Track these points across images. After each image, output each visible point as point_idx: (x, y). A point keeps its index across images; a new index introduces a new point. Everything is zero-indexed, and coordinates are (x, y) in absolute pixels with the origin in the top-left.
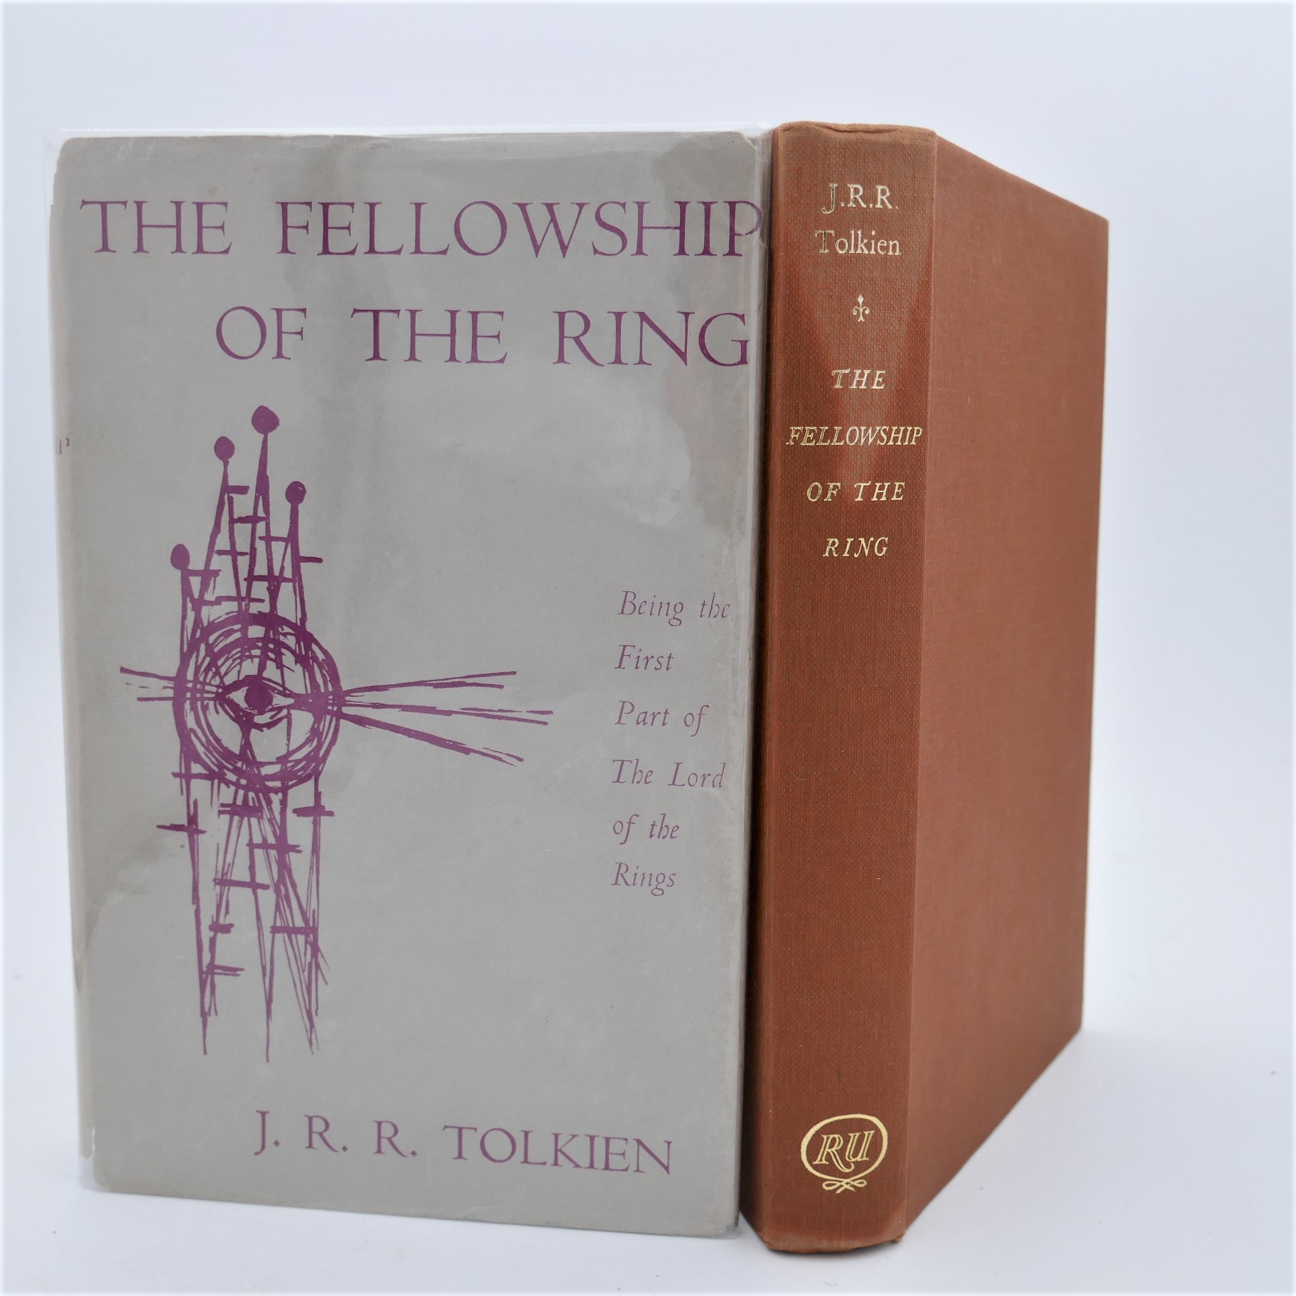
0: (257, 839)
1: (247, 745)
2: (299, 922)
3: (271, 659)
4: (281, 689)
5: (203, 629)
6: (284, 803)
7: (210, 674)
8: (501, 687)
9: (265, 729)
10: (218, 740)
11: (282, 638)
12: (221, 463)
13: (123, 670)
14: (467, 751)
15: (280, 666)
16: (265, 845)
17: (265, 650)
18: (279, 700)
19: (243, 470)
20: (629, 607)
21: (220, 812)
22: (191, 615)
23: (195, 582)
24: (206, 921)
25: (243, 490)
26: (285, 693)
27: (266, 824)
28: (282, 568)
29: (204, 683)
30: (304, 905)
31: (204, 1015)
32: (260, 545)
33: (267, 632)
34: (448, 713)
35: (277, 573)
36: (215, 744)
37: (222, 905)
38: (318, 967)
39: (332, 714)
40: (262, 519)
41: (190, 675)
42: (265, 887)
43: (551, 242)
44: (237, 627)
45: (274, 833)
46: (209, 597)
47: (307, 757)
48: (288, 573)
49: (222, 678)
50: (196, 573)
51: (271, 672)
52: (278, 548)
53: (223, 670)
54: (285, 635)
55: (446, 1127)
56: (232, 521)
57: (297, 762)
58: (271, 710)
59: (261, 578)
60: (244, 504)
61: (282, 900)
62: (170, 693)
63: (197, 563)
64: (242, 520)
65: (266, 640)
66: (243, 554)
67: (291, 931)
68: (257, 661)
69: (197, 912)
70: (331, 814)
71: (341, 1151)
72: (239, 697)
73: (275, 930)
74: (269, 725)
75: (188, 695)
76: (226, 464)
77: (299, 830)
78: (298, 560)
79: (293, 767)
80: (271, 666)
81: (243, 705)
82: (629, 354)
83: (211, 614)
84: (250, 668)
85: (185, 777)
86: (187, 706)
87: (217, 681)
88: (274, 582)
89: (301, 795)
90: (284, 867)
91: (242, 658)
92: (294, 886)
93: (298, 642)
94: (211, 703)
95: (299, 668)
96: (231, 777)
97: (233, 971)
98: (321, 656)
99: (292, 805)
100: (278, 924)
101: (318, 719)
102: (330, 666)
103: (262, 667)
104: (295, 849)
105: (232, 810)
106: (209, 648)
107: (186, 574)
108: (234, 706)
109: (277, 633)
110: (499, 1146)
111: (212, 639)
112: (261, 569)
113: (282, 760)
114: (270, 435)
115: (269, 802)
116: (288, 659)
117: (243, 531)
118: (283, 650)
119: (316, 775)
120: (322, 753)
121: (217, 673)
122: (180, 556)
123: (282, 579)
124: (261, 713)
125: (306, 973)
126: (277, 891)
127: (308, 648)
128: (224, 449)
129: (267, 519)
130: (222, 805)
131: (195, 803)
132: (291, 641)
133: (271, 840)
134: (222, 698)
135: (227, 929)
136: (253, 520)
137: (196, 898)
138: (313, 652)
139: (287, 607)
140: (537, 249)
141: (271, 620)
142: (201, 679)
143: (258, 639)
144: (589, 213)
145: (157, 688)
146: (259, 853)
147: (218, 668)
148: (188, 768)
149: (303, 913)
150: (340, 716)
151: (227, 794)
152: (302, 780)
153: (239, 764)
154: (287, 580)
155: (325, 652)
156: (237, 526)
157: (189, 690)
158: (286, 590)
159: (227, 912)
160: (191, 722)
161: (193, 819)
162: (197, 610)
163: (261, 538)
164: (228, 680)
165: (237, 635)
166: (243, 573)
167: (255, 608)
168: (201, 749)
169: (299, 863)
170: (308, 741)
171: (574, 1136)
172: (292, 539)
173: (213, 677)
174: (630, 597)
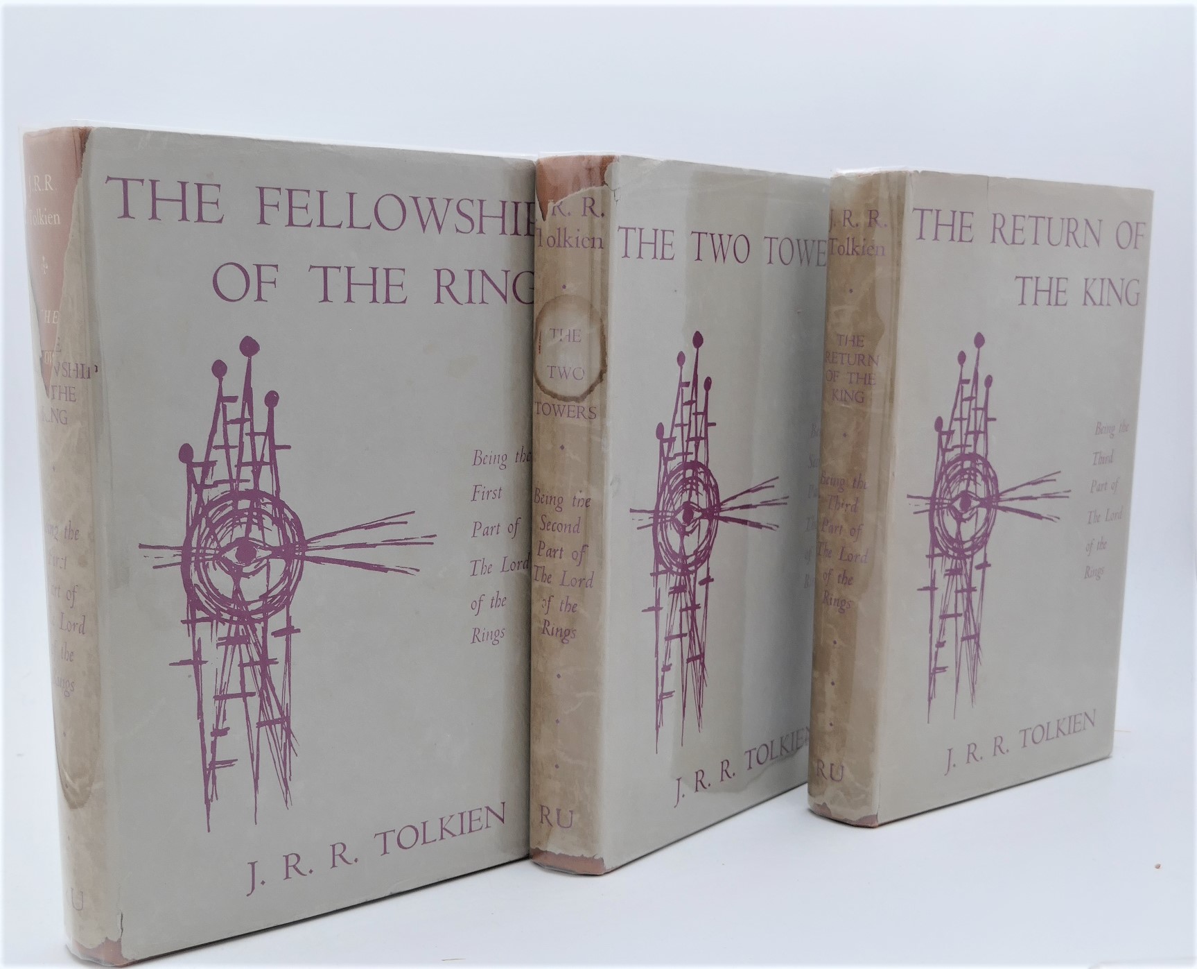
0: (246, 660)
1: (237, 591)
2: (277, 715)
3: (255, 524)
4: (262, 544)
5: (204, 508)
6: (265, 630)
7: (210, 541)
8: (406, 523)
9: (251, 576)
10: (216, 590)
11: (262, 507)
12: (217, 380)
13: (141, 546)
14: (385, 570)
15: (261, 528)
16: (252, 663)
17: (250, 517)
18: (261, 553)
19: (233, 385)
20: (478, 460)
21: (218, 645)
22: (195, 497)
23: (198, 472)
24: (208, 729)
25: (233, 399)
26: (265, 547)
27: (252, 647)
28: (263, 455)
29: (205, 548)
30: (280, 702)
31: (208, 802)
32: (247, 440)
33: (252, 504)
34: (374, 546)
35: (258, 459)
36: (213, 594)
37: (221, 715)
38: (291, 745)
39: (298, 557)
40: (248, 420)
41: (194, 544)
42: (252, 694)
43: (432, 224)
44: (229, 502)
45: (258, 653)
46: (208, 482)
47: (281, 593)
48: (267, 459)
49: (218, 542)
50: (199, 464)
51: (255, 533)
52: (259, 440)
53: (219, 537)
54: (265, 504)
55: (376, 835)
56: (226, 423)
57: (274, 597)
58: (255, 562)
59: (247, 464)
60: (234, 410)
61: (265, 700)
62: (179, 559)
63: (199, 457)
64: (233, 422)
65: (251, 509)
66: (234, 447)
67: (270, 723)
68: (244, 526)
69: (202, 725)
70: (298, 631)
71: (308, 874)
72: (231, 555)
73: (260, 725)
74: (254, 573)
75: (193, 559)
76: (221, 381)
77: (276, 648)
78: (273, 448)
79: (271, 601)
80: (255, 528)
81: (235, 560)
82: (476, 298)
83: (209, 495)
84: (239, 532)
85: (191, 622)
86: (192, 567)
87: (215, 545)
88: (256, 466)
89: (277, 621)
90: (265, 675)
91: (233, 526)
92: (273, 689)
93: (274, 509)
94: (211, 563)
95: (275, 528)
96: (226, 616)
97: (229, 763)
98: (290, 517)
99: (270, 629)
100: (262, 720)
101: (288, 563)
102: (297, 523)
103: (248, 530)
104: (274, 662)
105: (228, 641)
106: (209, 521)
107: (191, 466)
108: (228, 562)
109: (259, 504)
110: (408, 837)
111: (210, 514)
112: (247, 457)
113: (263, 597)
114: (253, 358)
115: (254, 630)
116: (267, 522)
117: (234, 430)
118: (263, 516)
119: (288, 603)
120: (291, 588)
121: (215, 539)
122: (186, 453)
123: (262, 463)
124: (247, 565)
125: (282, 752)
126: (261, 695)
127: (281, 512)
128: (219, 369)
129: (251, 420)
130: (220, 639)
131: (199, 641)
132: (269, 508)
133: (256, 658)
134: (219, 558)
135: (224, 732)
136: (241, 421)
137: (200, 714)
138: (285, 515)
139: (266, 484)
140: (424, 227)
141: (255, 495)
142: (203, 545)
143: (245, 510)
144: (453, 205)
145: (168, 556)
146: (247, 670)
147: (215, 536)
148: (193, 615)
149: (280, 708)
150: (304, 558)
151: (223, 630)
152: (277, 610)
153: (232, 606)
154: (266, 464)
155: (293, 514)
156: (230, 427)
157: (193, 555)
158: (266, 471)
159: (224, 719)
160: (195, 579)
161: (197, 653)
162: (199, 493)
163: (247, 434)
164: (223, 544)
165: (230, 508)
166: (234, 461)
167: (243, 487)
168: (203, 599)
169: (276, 672)
170: (282, 580)
171: (451, 816)
172: (270, 433)
173: (212, 542)
174: (479, 453)
